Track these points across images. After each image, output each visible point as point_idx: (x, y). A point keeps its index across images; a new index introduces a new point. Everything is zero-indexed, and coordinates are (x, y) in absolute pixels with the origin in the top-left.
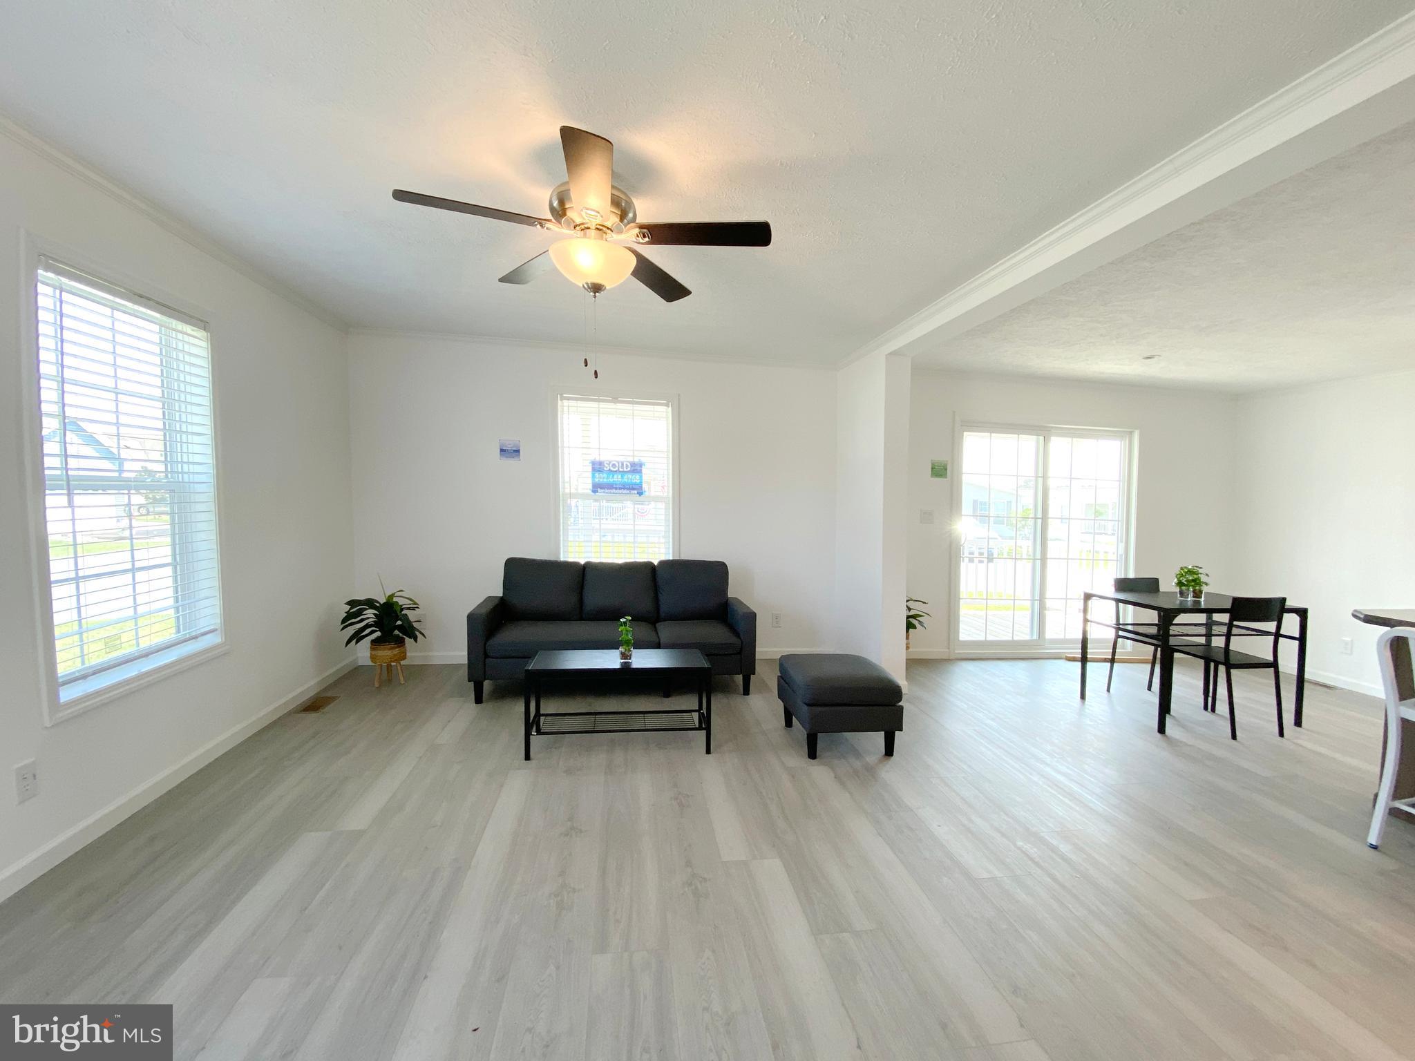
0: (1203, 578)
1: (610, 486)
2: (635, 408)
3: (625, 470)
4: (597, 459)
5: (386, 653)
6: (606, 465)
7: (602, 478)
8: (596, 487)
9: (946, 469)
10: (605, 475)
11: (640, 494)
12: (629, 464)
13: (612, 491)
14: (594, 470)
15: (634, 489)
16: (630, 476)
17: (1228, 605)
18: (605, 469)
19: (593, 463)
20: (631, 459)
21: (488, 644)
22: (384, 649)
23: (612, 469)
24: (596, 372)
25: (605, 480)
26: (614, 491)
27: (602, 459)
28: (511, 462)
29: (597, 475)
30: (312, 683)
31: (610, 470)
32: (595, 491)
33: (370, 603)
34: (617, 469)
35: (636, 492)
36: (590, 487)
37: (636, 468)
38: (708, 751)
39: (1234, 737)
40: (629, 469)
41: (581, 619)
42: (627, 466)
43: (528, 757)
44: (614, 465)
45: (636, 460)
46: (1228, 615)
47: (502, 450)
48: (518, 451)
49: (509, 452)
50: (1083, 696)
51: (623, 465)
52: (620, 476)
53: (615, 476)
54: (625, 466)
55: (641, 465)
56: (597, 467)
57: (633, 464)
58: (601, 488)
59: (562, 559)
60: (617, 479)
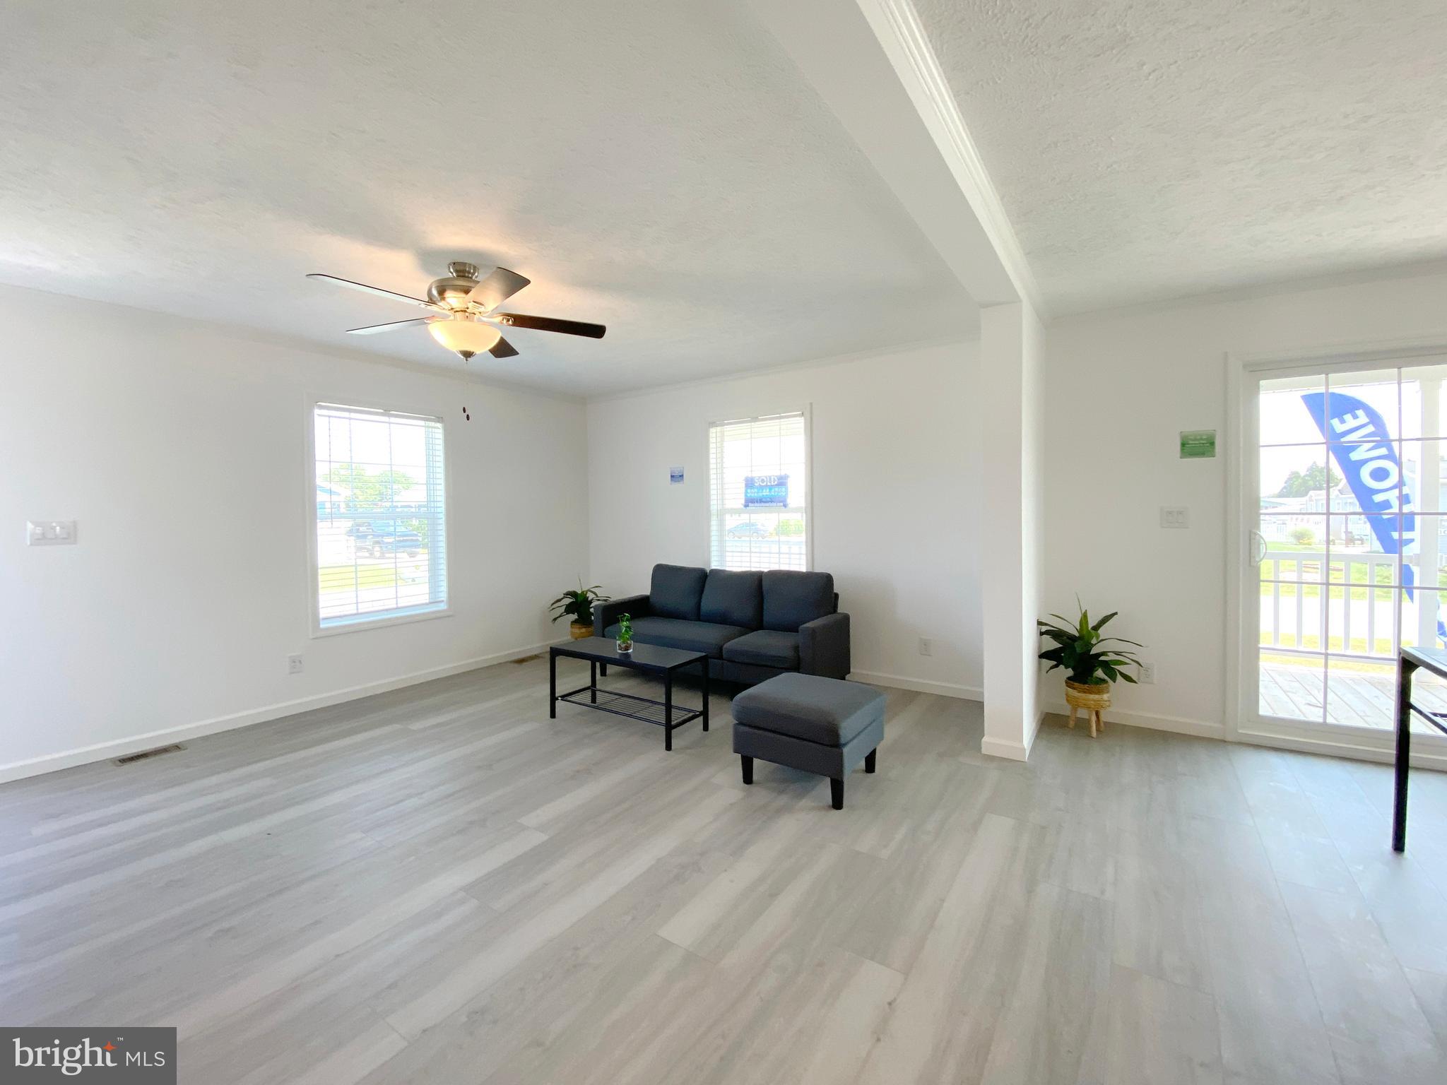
1: (761, 501)
3: (773, 483)
4: (750, 476)
6: (757, 481)
7: (754, 493)
8: (749, 502)
10: (756, 490)
11: (785, 506)
12: (776, 478)
13: (760, 505)
14: (747, 486)
15: (780, 502)
16: (777, 489)
18: (756, 484)
19: (746, 480)
20: (778, 474)
23: (761, 484)
25: (756, 495)
26: (763, 504)
27: (754, 475)
28: (677, 485)
29: (749, 491)
31: (759, 485)
32: (746, 506)
34: (765, 483)
35: (782, 504)
36: (743, 502)
37: (782, 482)
38: (668, 748)
40: (776, 483)
41: (698, 620)
42: (775, 480)
43: (553, 716)
44: (763, 481)
45: (783, 474)
47: (672, 476)
48: (682, 476)
49: (677, 477)
51: (770, 479)
52: (768, 491)
53: (764, 491)
54: (772, 480)
56: (749, 483)
57: (780, 478)
58: (752, 503)
60: (766, 493)
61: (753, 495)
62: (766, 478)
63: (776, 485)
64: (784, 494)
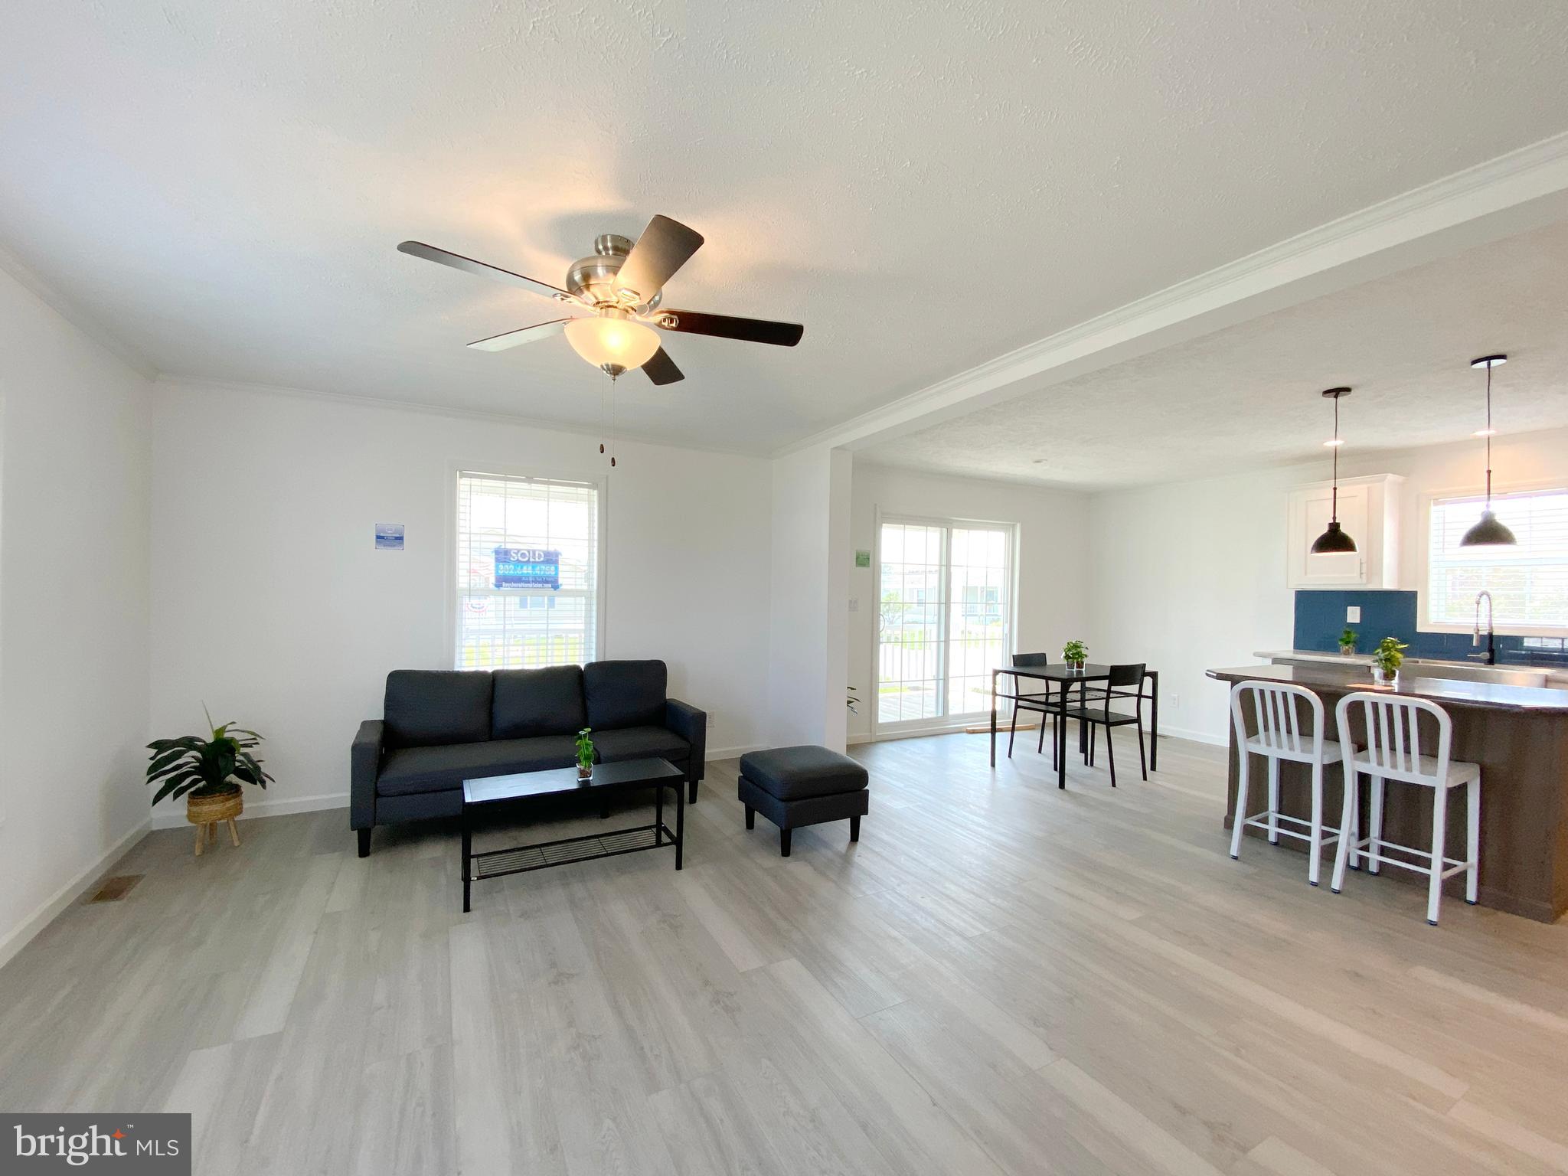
0: (1084, 652)
1: (518, 580)
2: (551, 490)
3: (537, 560)
4: (503, 547)
5: (214, 808)
6: (514, 555)
7: (508, 570)
8: (501, 581)
9: (869, 559)
10: (512, 566)
11: (556, 587)
12: (542, 554)
13: (520, 585)
14: (497, 560)
15: (547, 582)
16: (543, 567)
17: (1108, 673)
18: (512, 559)
19: (497, 552)
20: (545, 548)
21: (380, 780)
22: (214, 803)
23: (520, 559)
24: (613, 459)
25: (512, 572)
26: (522, 584)
27: (509, 546)
28: (391, 552)
29: (501, 566)
30: (99, 859)
31: (518, 560)
32: (498, 585)
33: (189, 743)
34: (527, 559)
35: (550, 586)
36: (493, 580)
37: (551, 559)
38: (679, 867)
39: (1114, 785)
40: (542, 559)
41: (491, 739)
42: (540, 555)
43: (467, 909)
44: (523, 555)
45: (551, 549)
46: (1108, 681)
47: (378, 537)
48: (400, 539)
49: (390, 539)
50: (993, 765)
51: (534, 554)
52: (530, 568)
53: (525, 568)
54: (537, 555)
55: (557, 554)
56: (502, 556)
57: (547, 554)
58: (506, 582)
59: (457, 669)
60: (527, 570)
61: (507, 573)
62: (529, 552)
63: (543, 562)
64: (553, 573)
